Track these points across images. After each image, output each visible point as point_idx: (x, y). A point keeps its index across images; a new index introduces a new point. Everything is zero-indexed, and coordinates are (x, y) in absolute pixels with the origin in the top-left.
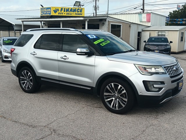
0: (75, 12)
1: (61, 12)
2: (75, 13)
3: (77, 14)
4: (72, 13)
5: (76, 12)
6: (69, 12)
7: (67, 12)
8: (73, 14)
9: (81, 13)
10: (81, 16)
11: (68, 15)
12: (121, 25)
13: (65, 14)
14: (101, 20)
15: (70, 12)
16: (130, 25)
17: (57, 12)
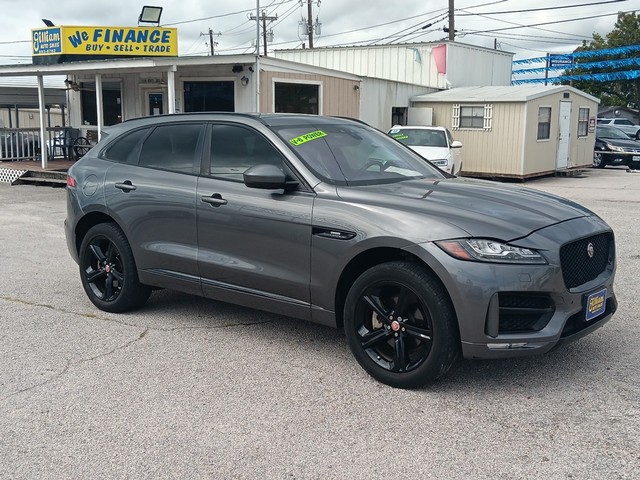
0: (145, 41)
1: (95, 43)
2: (145, 46)
3: (151, 49)
4: (135, 44)
5: (149, 43)
6: (123, 43)
7: (117, 42)
8: (137, 48)
9: (165, 45)
10: (165, 53)
11: (119, 53)
12: (318, 86)
13: (108, 48)
14: (238, 68)
15: (126, 41)
16: (355, 84)
17: (80, 43)
